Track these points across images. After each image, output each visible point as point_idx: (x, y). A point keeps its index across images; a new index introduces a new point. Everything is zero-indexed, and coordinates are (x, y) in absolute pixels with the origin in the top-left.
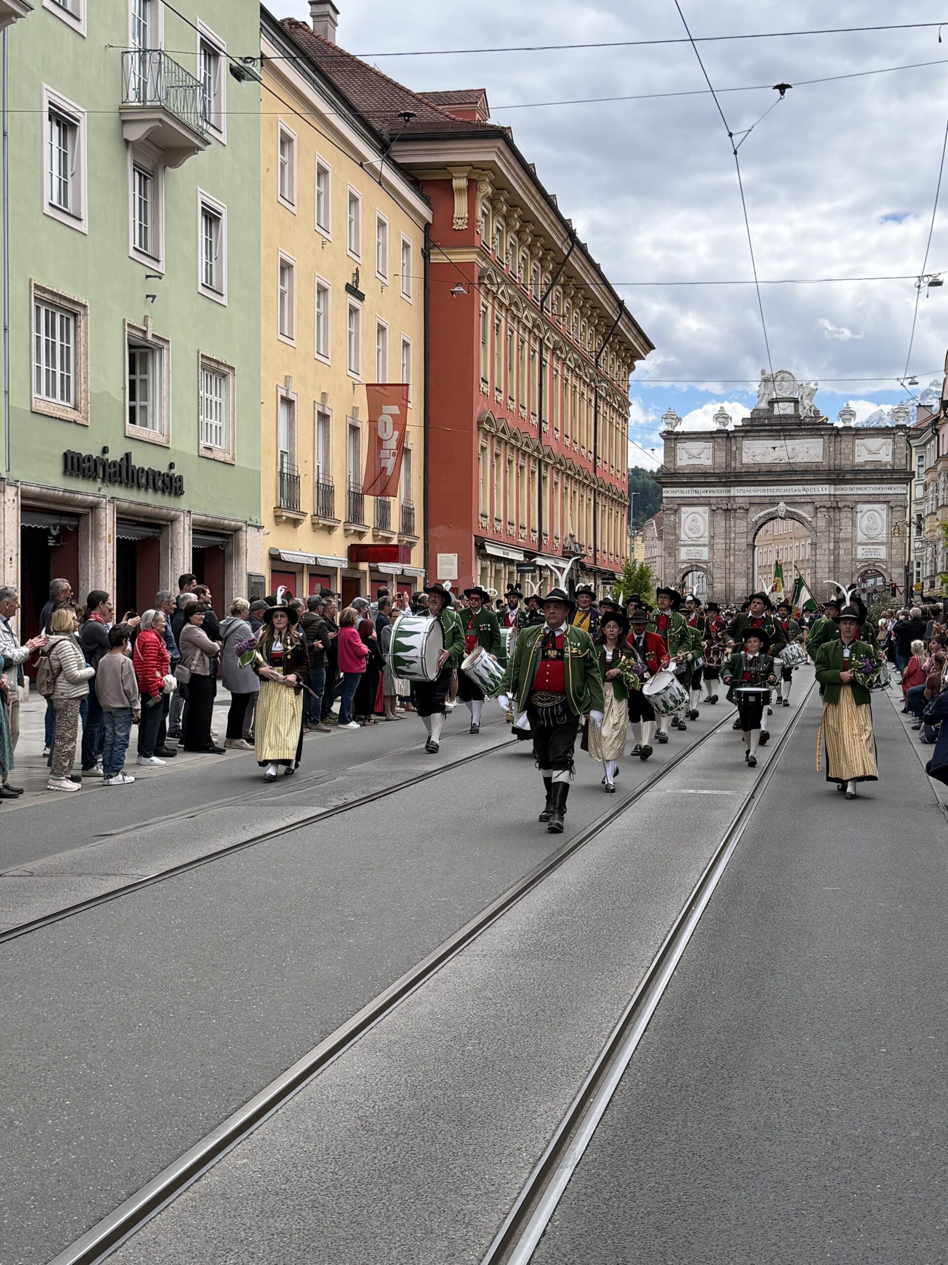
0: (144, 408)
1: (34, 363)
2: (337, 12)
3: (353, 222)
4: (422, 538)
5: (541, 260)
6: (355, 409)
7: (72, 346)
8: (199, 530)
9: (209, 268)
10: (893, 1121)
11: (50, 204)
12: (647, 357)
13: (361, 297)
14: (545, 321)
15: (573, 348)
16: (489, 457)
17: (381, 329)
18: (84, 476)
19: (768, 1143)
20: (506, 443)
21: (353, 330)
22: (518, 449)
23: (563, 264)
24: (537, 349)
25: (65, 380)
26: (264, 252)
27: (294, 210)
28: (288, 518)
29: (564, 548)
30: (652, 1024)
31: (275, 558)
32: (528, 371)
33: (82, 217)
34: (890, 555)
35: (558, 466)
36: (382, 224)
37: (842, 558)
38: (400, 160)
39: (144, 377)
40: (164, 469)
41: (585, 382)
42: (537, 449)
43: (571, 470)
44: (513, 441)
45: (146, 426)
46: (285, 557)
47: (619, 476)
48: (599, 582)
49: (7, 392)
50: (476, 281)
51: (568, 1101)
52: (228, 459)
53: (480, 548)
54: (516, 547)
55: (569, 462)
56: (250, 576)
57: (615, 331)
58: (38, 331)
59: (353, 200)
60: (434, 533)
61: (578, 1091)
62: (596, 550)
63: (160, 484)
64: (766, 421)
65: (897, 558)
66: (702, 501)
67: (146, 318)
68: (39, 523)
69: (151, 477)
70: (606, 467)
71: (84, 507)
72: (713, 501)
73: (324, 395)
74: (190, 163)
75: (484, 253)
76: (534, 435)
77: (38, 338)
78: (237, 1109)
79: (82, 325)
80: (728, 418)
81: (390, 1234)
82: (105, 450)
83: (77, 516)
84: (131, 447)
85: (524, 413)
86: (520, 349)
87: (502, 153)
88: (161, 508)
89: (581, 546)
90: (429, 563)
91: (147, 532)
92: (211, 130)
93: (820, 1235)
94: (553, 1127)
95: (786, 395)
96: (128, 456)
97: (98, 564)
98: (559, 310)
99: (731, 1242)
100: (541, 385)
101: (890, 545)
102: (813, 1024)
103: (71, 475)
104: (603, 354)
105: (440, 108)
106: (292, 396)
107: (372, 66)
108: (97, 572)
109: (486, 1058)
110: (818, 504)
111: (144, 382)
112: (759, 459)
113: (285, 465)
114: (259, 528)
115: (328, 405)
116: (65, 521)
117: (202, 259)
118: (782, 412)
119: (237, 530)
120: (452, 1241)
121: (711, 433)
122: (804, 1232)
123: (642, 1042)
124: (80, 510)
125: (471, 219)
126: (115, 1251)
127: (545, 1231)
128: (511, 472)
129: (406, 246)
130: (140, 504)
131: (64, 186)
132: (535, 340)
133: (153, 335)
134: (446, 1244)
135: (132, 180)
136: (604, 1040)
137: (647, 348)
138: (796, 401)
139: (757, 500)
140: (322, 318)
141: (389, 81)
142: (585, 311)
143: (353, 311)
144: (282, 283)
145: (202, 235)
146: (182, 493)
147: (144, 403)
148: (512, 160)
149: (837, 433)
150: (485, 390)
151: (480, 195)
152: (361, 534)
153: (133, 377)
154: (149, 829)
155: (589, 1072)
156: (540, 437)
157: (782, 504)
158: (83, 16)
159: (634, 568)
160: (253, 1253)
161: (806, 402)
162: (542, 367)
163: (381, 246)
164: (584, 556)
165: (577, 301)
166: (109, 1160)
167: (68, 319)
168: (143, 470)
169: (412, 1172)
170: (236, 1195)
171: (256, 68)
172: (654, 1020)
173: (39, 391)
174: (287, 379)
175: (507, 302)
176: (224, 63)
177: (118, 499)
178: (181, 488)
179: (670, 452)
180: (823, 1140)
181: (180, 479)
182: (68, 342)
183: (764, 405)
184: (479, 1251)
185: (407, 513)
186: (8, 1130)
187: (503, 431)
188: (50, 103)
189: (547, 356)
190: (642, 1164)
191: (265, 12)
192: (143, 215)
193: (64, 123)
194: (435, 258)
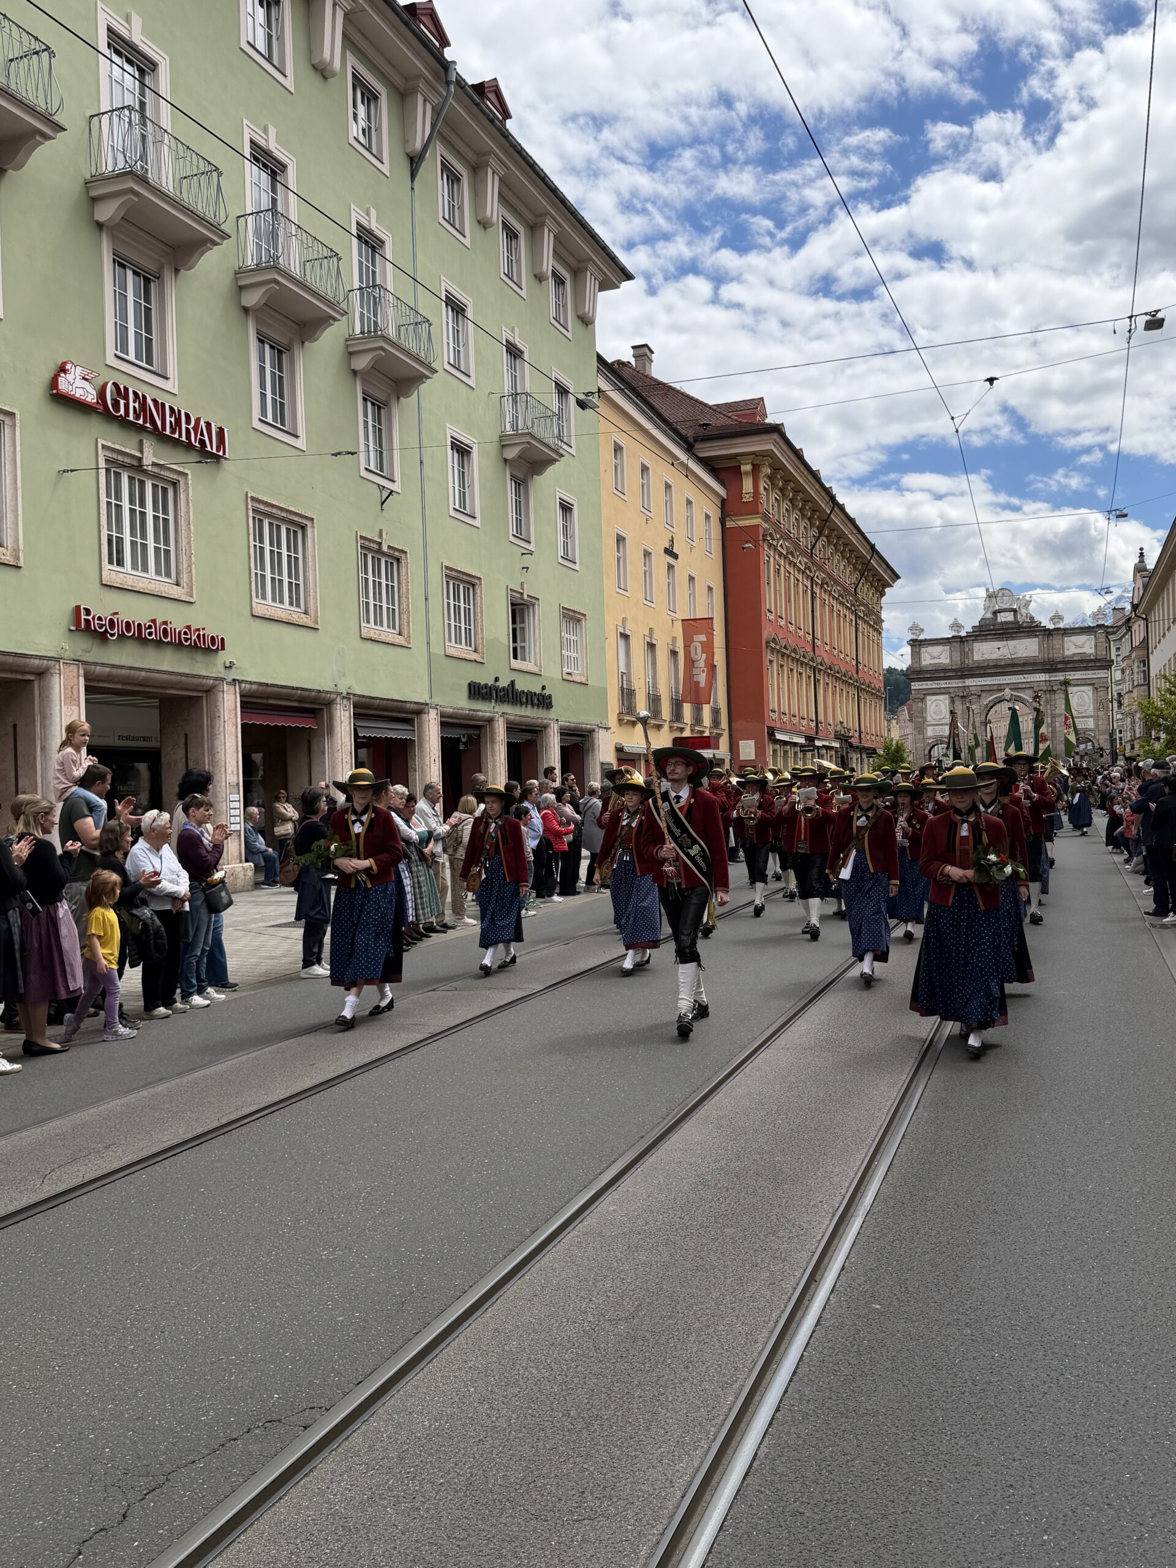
0: (523, 648)
1: (446, 621)
2: (652, 352)
3: (669, 503)
4: (727, 730)
5: (809, 519)
6: (674, 639)
7: (472, 607)
8: (565, 733)
9: (565, 545)
10: (1118, 1180)
11: (454, 509)
12: (895, 585)
13: (676, 556)
14: (814, 563)
15: (837, 583)
16: (775, 667)
17: (691, 579)
18: (483, 699)
19: (1017, 1197)
20: (788, 656)
21: (671, 581)
22: (798, 660)
23: (826, 521)
24: (809, 585)
25: (468, 632)
26: (604, 529)
27: (625, 498)
28: (628, 721)
29: (836, 732)
30: (921, 1103)
31: (619, 750)
32: (803, 602)
33: (476, 516)
34: (1097, 725)
35: (829, 671)
36: (689, 503)
37: (1058, 729)
38: (701, 455)
39: (522, 625)
40: (538, 690)
41: (847, 607)
42: (812, 660)
43: (838, 672)
44: (793, 655)
45: (525, 660)
46: (626, 749)
47: (876, 675)
48: (864, 756)
49: (428, 643)
50: (761, 538)
51: (858, 1164)
52: (583, 680)
53: (771, 734)
54: (798, 733)
55: (837, 668)
56: (602, 764)
57: (869, 567)
58: (448, 598)
59: (668, 487)
60: (738, 725)
61: (865, 1157)
62: (860, 732)
63: (536, 701)
64: (992, 627)
65: (1102, 727)
66: (943, 691)
67: (522, 584)
68: (453, 734)
69: (529, 697)
70: (866, 669)
71: (484, 721)
72: (951, 690)
73: (651, 629)
74: (551, 471)
75: (766, 518)
76: (809, 649)
77: (449, 604)
78: (607, 1168)
79: (479, 592)
80: (961, 627)
81: (725, 1266)
82: (497, 679)
83: (478, 727)
84: (514, 676)
85: (801, 633)
86: (796, 586)
87: (778, 443)
88: (538, 718)
89: (849, 730)
90: (733, 748)
91: (528, 736)
92: (565, 447)
93: (1061, 1271)
94: (847, 1185)
95: (1007, 606)
96: (513, 682)
97: (494, 761)
98: (825, 554)
99: (991, 1276)
100: (813, 611)
101: (1097, 718)
102: (1050, 1101)
103: (474, 698)
104: (860, 584)
105: (730, 414)
106: (628, 632)
107: (679, 388)
108: (494, 766)
109: (792, 1130)
110: (1036, 689)
111: (523, 629)
112: (987, 657)
113: (625, 682)
114: (608, 729)
115: (654, 636)
116: (471, 732)
117: (561, 538)
118: (1003, 620)
119: (592, 731)
120: (772, 1273)
121: (948, 639)
122: (1049, 1269)
123: (914, 1117)
124: (481, 723)
125: (756, 493)
126: (524, 1275)
127: (843, 1266)
128: (793, 677)
129: (708, 517)
130: (523, 716)
131: (463, 495)
132: (807, 578)
133: (528, 596)
134: (768, 1275)
135: (510, 487)
136: (884, 1116)
137: (894, 578)
138: (1015, 611)
139: (987, 688)
140: (648, 574)
141: (692, 398)
142: (845, 554)
143: (670, 567)
144: (618, 551)
145: (560, 522)
146: (552, 707)
147: (523, 644)
148: (785, 447)
149: (1048, 633)
150: (771, 618)
151: (762, 475)
152: (682, 730)
153: (515, 626)
154: (537, 954)
155: (873, 1141)
156: (814, 650)
157: (1007, 690)
158: (472, 374)
159: (891, 745)
160: (624, 1279)
161: (1023, 611)
162: (813, 598)
163: (690, 518)
164: (851, 737)
165: (838, 547)
166: (517, 1205)
167: (468, 589)
168: (523, 692)
169: (740, 1218)
170: (609, 1234)
171: (595, 399)
172: (923, 1100)
173: (450, 641)
174: (624, 620)
175: (784, 552)
176: (572, 397)
177: (507, 714)
178: (550, 703)
179: (916, 655)
180: (1061, 1195)
181: (550, 697)
182: (469, 605)
183: (989, 615)
184: (793, 1281)
185: (716, 712)
186: (446, 1182)
187: (785, 647)
188: (452, 437)
189: (817, 590)
190: (918, 1214)
191: (600, 358)
192: (518, 511)
193: (462, 451)
194: (729, 524)
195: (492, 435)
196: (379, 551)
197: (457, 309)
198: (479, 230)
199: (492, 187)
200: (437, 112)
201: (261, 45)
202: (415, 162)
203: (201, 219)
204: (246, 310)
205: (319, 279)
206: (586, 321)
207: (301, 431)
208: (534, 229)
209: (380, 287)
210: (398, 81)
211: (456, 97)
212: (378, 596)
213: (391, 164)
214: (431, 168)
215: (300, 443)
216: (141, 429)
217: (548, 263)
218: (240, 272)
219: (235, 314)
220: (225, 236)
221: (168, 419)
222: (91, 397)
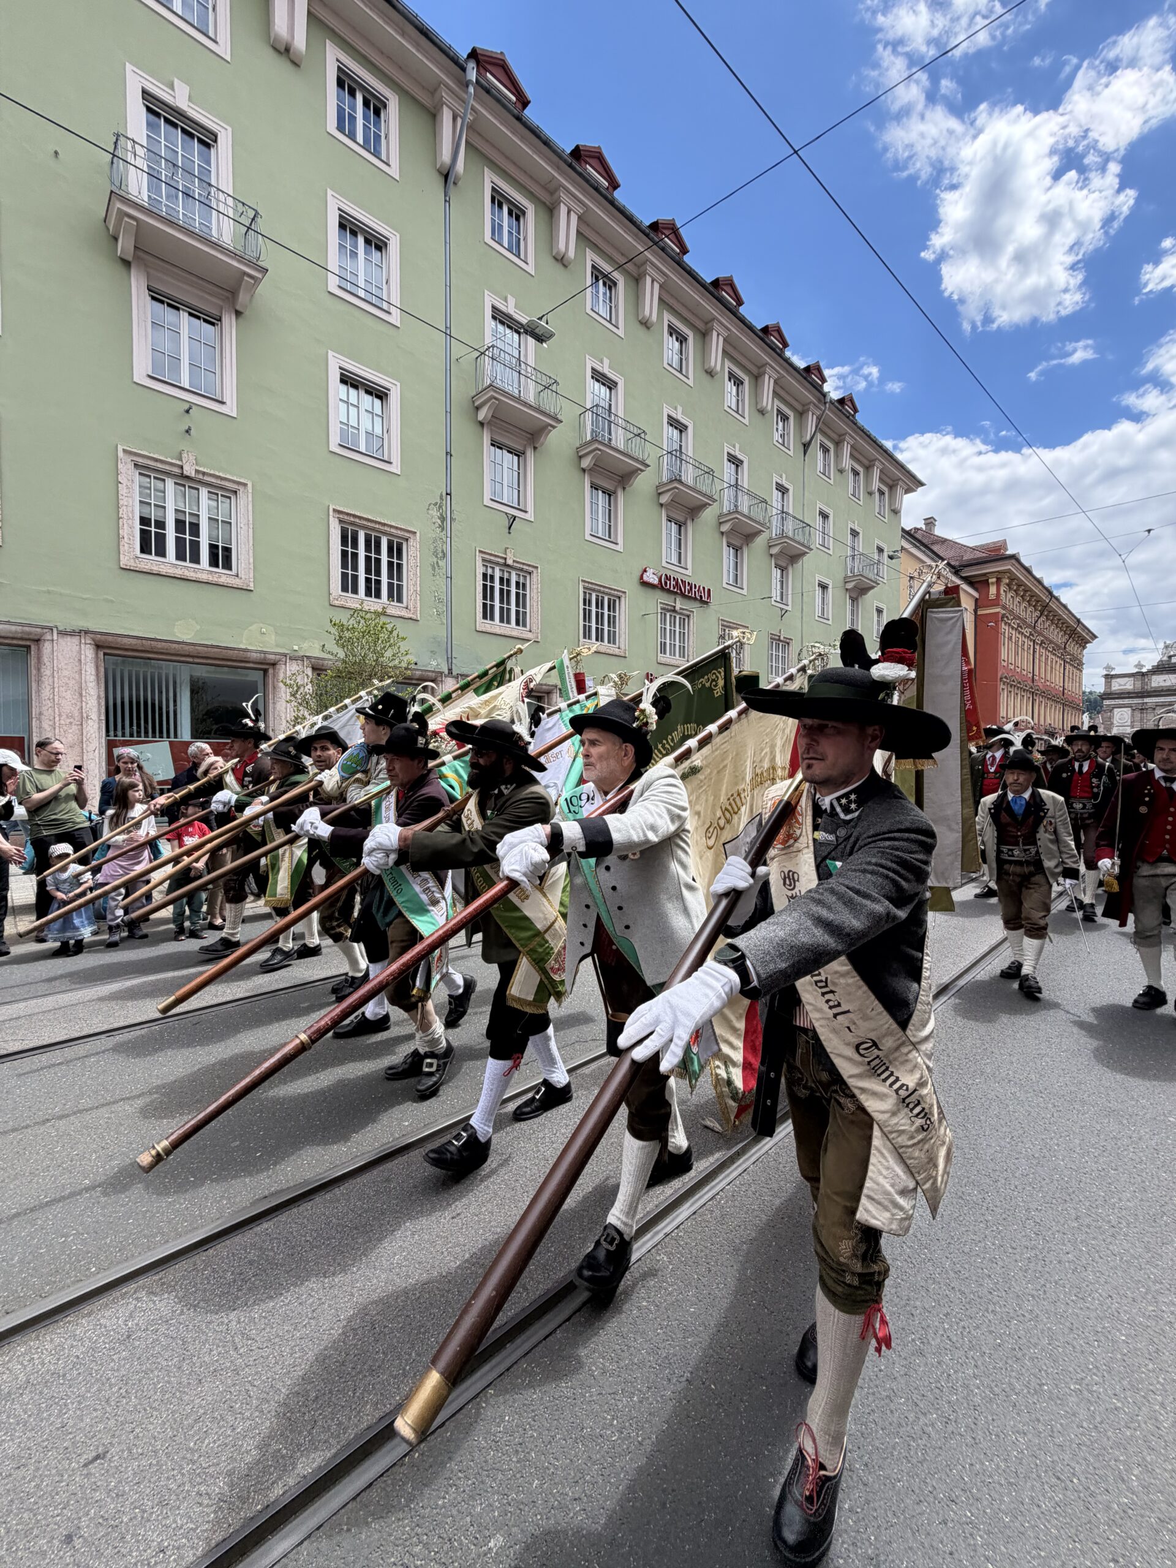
2: (935, 521)
5: (1034, 607)
9: (878, 630)
12: (1094, 642)
14: (1037, 632)
15: (1051, 642)
16: (1006, 693)
20: (1015, 686)
22: (1021, 688)
23: (1046, 607)
24: (1032, 645)
32: (1027, 654)
33: (830, 618)
35: (1043, 694)
38: (964, 575)
41: (1058, 656)
42: (1031, 688)
43: (1049, 695)
44: (1018, 685)
47: (1077, 696)
50: (1000, 619)
55: (1049, 692)
57: (1075, 633)
64: (1166, 666)
66: (1127, 705)
70: (1070, 693)
72: (1133, 705)
74: (871, 592)
75: (1004, 607)
76: (1030, 681)
80: (1143, 666)
85: (1025, 672)
86: (1023, 645)
87: (1014, 565)
92: (880, 579)
98: (1044, 627)
100: (1034, 660)
104: (1069, 643)
105: (984, 551)
107: (953, 540)
117: (875, 627)
121: (1133, 673)
125: (998, 594)
128: (1017, 698)
131: (823, 609)
132: (1031, 641)
135: (849, 601)
137: (1094, 638)
141: (958, 544)
142: (1059, 626)
145: (875, 619)
148: (1019, 567)
150: (1004, 664)
151: (1003, 584)
156: (1033, 682)
158: (831, 548)
162: (1034, 652)
165: (1054, 622)
171: (899, 553)
175: (1016, 627)
176: (886, 554)
179: (1108, 684)
183: (1165, 658)
187: (1013, 681)
188: (819, 581)
189: (1037, 647)
191: (903, 530)
192: (853, 614)
193: (824, 587)
194: (979, 613)
195: (841, 576)
196: (779, 640)
197: (825, 516)
198: (838, 474)
199: (846, 450)
200: (819, 419)
201: (734, 407)
202: (806, 446)
203: (705, 495)
204: (722, 533)
205: (758, 514)
206: (896, 512)
207: (745, 586)
208: (868, 468)
209: (787, 513)
210: (800, 408)
211: (830, 409)
212: (777, 661)
213: (793, 448)
214: (815, 447)
215: (744, 592)
216: (676, 593)
217: (876, 484)
218: (721, 515)
219: (717, 535)
220: (715, 501)
221: (688, 587)
222: (656, 581)
